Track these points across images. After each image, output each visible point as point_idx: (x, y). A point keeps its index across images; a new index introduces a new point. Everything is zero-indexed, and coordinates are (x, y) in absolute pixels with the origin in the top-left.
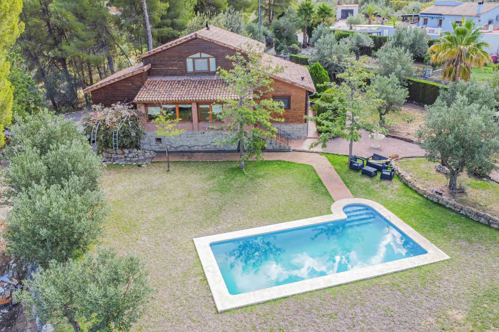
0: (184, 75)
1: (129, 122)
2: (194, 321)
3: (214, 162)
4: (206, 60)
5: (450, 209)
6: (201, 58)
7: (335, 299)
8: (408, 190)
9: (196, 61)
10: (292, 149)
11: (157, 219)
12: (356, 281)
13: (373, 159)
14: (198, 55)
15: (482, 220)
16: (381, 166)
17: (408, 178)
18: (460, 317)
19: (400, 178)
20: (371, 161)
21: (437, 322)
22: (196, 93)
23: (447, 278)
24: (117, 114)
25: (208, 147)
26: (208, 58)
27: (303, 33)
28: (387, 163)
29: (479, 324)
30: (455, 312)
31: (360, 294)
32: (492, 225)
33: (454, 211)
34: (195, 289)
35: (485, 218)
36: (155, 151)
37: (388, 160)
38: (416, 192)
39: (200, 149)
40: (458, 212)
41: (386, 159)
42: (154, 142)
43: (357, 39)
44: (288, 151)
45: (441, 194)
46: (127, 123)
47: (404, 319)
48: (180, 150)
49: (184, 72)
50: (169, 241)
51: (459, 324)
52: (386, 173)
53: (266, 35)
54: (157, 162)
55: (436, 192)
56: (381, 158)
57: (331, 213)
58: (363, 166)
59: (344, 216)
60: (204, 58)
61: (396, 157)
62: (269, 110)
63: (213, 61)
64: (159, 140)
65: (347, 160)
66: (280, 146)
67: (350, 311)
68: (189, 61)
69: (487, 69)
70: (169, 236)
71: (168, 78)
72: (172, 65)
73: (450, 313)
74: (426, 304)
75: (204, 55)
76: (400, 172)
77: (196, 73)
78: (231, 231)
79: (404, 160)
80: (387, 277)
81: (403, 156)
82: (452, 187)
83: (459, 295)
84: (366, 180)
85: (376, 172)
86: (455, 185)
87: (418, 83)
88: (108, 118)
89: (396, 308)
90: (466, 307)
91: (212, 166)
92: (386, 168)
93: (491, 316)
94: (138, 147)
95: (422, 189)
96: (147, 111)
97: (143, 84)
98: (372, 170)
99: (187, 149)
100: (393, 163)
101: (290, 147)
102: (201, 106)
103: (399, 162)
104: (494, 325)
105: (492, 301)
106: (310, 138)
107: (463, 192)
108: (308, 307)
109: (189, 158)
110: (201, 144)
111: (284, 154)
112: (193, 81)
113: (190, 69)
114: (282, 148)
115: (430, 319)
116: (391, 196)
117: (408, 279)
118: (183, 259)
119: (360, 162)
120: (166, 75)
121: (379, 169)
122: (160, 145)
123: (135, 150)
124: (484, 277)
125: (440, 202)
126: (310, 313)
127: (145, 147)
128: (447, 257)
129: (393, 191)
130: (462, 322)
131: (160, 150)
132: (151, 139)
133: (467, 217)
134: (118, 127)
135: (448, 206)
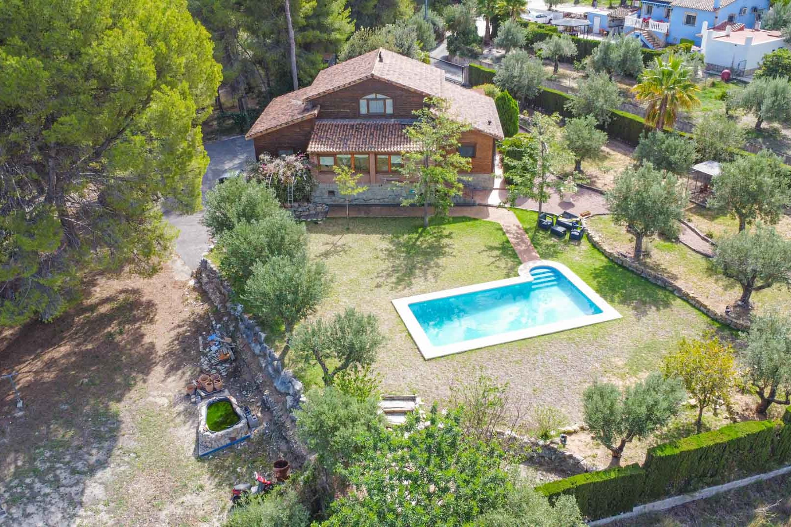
0: (357, 118)
1: (304, 176)
2: (406, 366)
3: (395, 219)
4: (382, 102)
5: (632, 272)
6: (376, 99)
7: (520, 350)
8: (596, 251)
9: (370, 102)
10: (477, 202)
11: (351, 281)
12: (539, 336)
13: (563, 217)
14: (373, 96)
15: (659, 283)
16: (571, 224)
17: (596, 239)
18: (620, 363)
19: (590, 239)
20: (562, 219)
21: (602, 366)
22: (374, 143)
23: (616, 333)
24: (289, 166)
25: (386, 200)
26: (384, 100)
27: (485, 22)
28: (577, 222)
29: (634, 368)
30: (617, 359)
31: (541, 346)
32: (668, 288)
33: (636, 274)
34: (403, 343)
35: (663, 281)
36: (327, 205)
37: (578, 219)
38: (603, 254)
39: (377, 202)
40: (639, 275)
41: (576, 217)
42: (326, 195)
43: (556, 45)
44: (473, 205)
45: (625, 257)
46: (301, 176)
47: (574, 364)
48: (354, 203)
49: (357, 115)
50: (370, 302)
51: (619, 368)
52: (576, 233)
53: (434, 24)
54: (334, 218)
55: (622, 255)
56: (571, 216)
57: (518, 275)
58: (552, 224)
59: (531, 279)
60: (380, 99)
61: (587, 215)
62: (456, 167)
63: (389, 102)
64: (332, 193)
65: (535, 217)
66: (464, 200)
67: (532, 359)
68: (363, 103)
69: (714, 92)
70: (368, 298)
71: (340, 122)
72: (344, 107)
73: (613, 360)
74: (594, 353)
75: (379, 96)
76: (589, 232)
77: (369, 116)
78: (425, 293)
79: (596, 218)
80: (565, 332)
81: (595, 213)
82: (638, 249)
83: (624, 346)
84: (553, 241)
85: (565, 232)
86: (640, 247)
87: (624, 117)
88: (281, 172)
89: (570, 356)
90: (627, 356)
91: (393, 223)
92: (576, 228)
93: (645, 362)
94: (308, 201)
95: (608, 250)
96: (319, 161)
97: (313, 129)
98: (561, 229)
99: (363, 202)
100: (584, 221)
101: (475, 201)
102: (379, 156)
103: (591, 221)
104: (646, 369)
105: (650, 351)
106: (497, 189)
107: (648, 255)
108: (498, 355)
109: (366, 212)
110: (379, 197)
111: (469, 209)
112: (368, 126)
113: (363, 110)
114: (467, 201)
115: (597, 365)
116: (578, 258)
117: (583, 335)
118: (386, 318)
119: (548, 220)
120: (336, 117)
121: (569, 228)
122: (334, 198)
123: (306, 204)
124: (648, 333)
125: (624, 265)
126: (500, 359)
127: (317, 200)
128: (620, 316)
129: (580, 252)
130: (622, 366)
131: (332, 203)
132: (324, 191)
133: (646, 279)
134: (293, 181)
135: (630, 269)
